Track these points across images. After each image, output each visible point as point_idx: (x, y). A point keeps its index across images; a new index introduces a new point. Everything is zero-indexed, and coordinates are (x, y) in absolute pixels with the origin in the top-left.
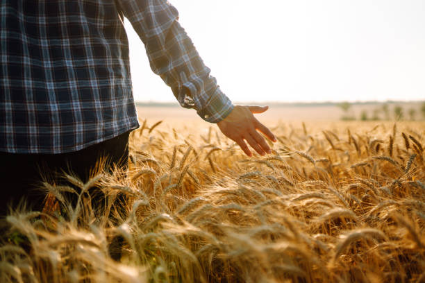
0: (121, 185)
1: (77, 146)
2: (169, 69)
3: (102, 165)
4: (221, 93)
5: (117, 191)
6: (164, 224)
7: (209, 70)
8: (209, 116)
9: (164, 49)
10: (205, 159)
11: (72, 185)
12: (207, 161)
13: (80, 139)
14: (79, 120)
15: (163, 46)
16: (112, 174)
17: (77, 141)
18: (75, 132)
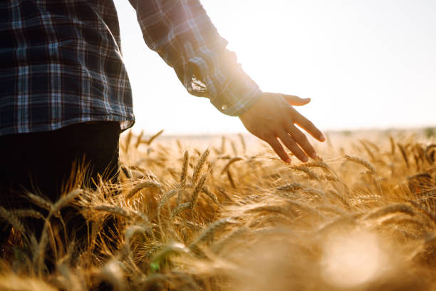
0: (109, 205)
1: (53, 125)
2: (170, 40)
3: (81, 176)
4: (244, 73)
5: (105, 213)
6: (174, 259)
7: (226, 42)
8: (228, 107)
9: (161, 11)
10: (222, 173)
11: (37, 208)
12: (225, 175)
13: (57, 114)
14: (56, 88)
15: (160, 7)
16: (95, 188)
17: (54, 116)
18: (51, 103)
